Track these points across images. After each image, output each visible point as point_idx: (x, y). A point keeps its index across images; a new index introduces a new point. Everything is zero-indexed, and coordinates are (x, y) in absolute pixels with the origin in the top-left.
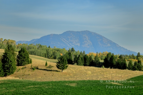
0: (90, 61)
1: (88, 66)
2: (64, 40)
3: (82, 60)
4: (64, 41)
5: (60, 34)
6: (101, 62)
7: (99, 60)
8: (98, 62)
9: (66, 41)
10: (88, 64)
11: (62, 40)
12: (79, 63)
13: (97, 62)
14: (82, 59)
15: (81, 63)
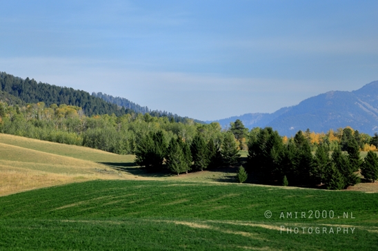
0: (210, 154)
1: (204, 169)
2: (364, 106)
3: (185, 154)
4: (364, 109)
5: (353, 91)
6: (242, 156)
7: (235, 151)
8: (233, 157)
9: (371, 107)
10: (203, 162)
11: (361, 106)
12: (176, 163)
13: (231, 155)
14: (184, 150)
15: (182, 162)
